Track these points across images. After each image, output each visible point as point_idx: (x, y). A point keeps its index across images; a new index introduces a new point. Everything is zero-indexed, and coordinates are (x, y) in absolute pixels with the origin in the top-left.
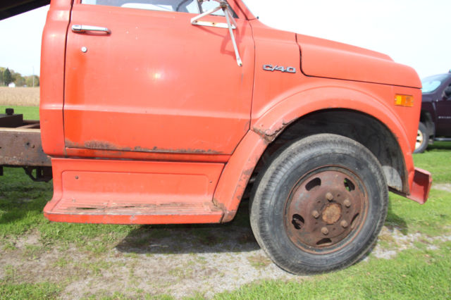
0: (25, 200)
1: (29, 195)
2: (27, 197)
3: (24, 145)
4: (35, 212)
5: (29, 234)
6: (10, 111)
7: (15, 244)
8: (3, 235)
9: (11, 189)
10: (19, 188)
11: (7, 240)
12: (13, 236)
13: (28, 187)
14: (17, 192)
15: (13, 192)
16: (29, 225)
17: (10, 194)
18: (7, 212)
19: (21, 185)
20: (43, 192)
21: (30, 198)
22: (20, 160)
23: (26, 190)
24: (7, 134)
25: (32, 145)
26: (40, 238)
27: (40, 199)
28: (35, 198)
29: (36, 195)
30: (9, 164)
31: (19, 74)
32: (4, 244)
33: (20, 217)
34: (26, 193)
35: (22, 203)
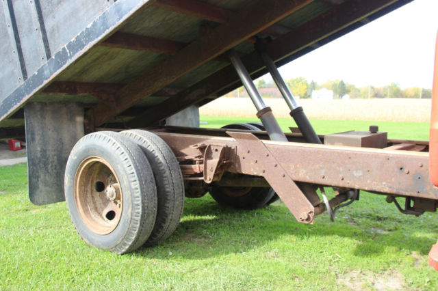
0: (379, 231)
1: (383, 225)
2: (380, 227)
3: (396, 170)
4: (394, 248)
5: (390, 275)
6: (374, 129)
7: (373, 284)
8: (360, 271)
9: (362, 216)
10: (370, 215)
11: (364, 277)
12: (370, 274)
13: (380, 216)
14: (369, 220)
15: (364, 219)
16: (388, 264)
17: (360, 221)
18: (360, 243)
19: (372, 213)
20: (399, 225)
21: (385, 230)
22: (390, 187)
23: (379, 219)
24: (376, 156)
25: (406, 170)
26: (404, 284)
27: (397, 232)
28: (390, 230)
29: (392, 227)
30: (377, 190)
31: (354, 86)
32: (361, 281)
33: (377, 252)
34: (379, 223)
35: (377, 235)
